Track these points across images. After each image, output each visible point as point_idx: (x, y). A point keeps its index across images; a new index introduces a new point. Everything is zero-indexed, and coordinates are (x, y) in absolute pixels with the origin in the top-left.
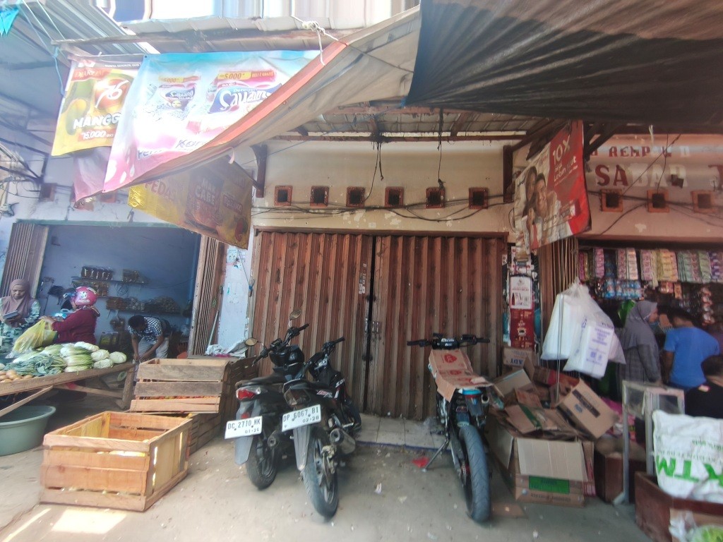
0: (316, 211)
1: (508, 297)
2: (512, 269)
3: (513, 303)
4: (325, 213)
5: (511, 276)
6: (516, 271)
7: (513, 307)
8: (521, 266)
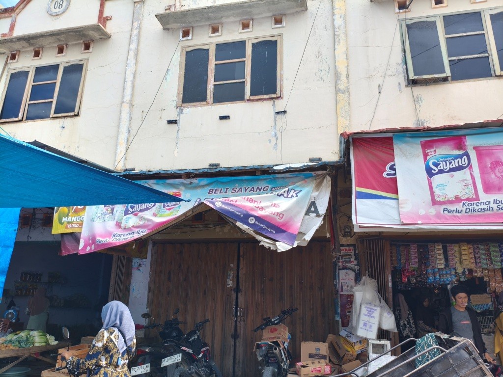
0: (197, 226)
1: (338, 286)
2: (340, 264)
3: (342, 291)
4: (202, 228)
5: (339, 269)
6: (343, 266)
7: (342, 293)
8: (347, 262)
